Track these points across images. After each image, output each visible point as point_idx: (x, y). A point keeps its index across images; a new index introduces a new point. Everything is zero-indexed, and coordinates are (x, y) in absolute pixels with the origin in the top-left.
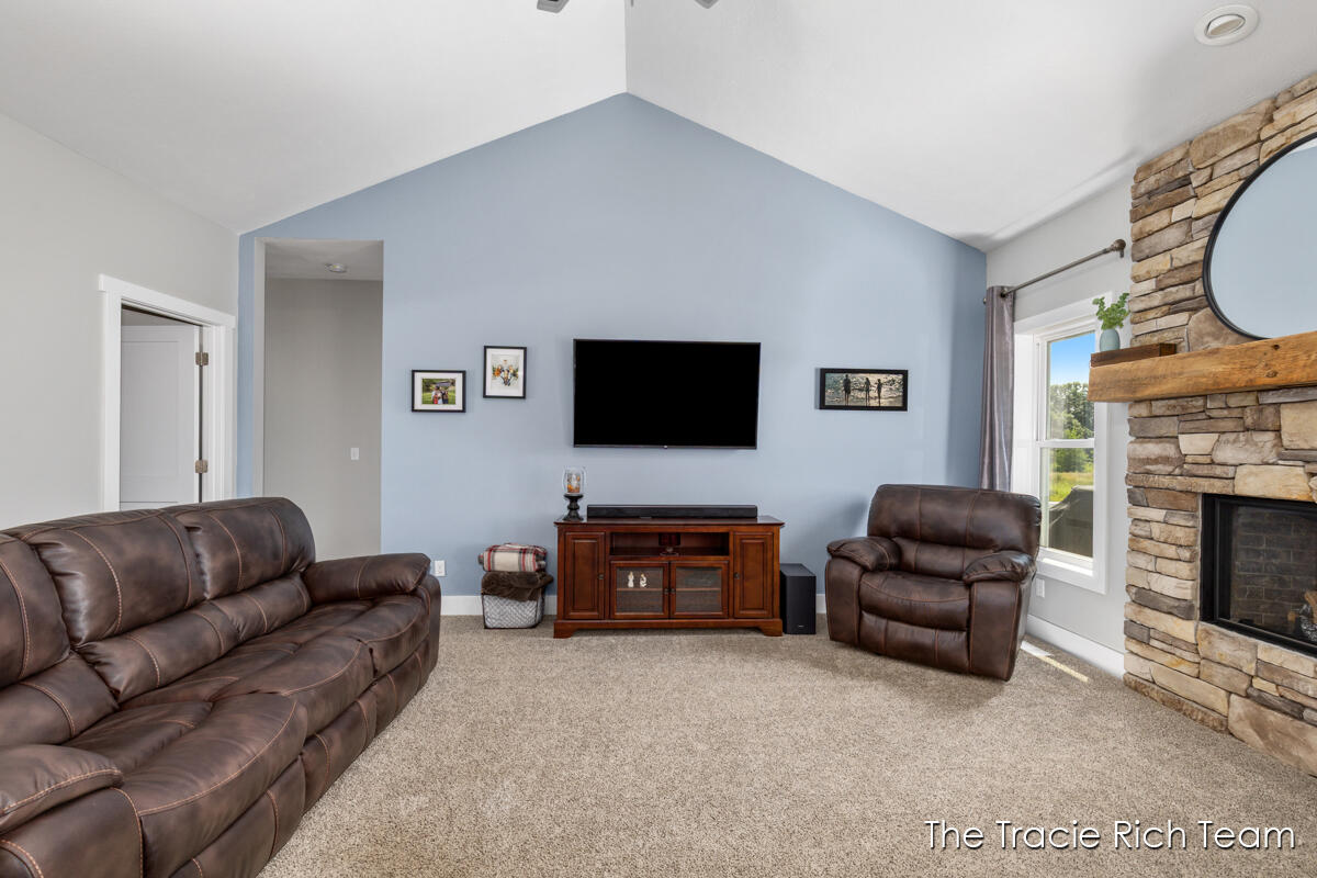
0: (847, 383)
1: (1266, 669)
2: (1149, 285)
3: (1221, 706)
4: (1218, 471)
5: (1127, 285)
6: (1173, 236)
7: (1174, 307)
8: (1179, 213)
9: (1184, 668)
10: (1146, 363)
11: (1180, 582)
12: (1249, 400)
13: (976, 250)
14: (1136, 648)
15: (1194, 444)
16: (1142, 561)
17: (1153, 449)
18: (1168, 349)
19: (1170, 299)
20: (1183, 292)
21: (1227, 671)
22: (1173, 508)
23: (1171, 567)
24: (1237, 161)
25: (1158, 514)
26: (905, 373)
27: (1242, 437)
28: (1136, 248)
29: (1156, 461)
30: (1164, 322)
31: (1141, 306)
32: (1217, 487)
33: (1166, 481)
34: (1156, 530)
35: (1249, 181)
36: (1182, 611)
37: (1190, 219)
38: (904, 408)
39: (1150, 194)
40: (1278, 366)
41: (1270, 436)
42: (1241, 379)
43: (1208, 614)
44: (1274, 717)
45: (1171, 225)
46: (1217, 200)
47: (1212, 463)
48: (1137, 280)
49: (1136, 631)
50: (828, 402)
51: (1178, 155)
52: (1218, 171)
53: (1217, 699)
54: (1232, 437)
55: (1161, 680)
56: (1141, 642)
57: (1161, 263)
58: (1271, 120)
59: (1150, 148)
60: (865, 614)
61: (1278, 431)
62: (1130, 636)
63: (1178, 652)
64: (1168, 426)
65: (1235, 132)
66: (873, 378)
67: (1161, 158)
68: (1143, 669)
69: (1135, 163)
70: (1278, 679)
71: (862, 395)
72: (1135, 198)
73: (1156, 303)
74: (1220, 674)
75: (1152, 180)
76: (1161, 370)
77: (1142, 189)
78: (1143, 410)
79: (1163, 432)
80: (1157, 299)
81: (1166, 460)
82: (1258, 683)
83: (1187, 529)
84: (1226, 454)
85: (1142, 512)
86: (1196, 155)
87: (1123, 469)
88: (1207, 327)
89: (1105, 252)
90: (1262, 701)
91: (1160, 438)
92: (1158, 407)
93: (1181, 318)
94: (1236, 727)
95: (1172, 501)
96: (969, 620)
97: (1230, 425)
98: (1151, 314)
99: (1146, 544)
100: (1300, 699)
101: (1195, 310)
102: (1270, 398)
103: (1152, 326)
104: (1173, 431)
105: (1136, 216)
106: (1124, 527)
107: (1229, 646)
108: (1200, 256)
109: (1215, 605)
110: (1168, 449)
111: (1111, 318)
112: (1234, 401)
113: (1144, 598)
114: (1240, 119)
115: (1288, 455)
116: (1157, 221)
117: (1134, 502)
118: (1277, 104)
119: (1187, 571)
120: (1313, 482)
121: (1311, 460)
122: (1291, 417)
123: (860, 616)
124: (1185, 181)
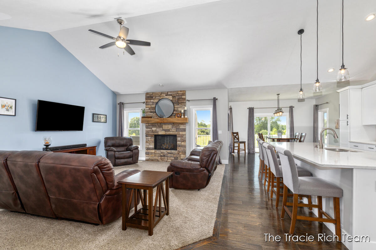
0: (97, 116)
1: (162, 153)
2: (148, 109)
3: (157, 159)
4: (157, 132)
5: (145, 108)
6: (151, 103)
7: (151, 112)
8: (152, 101)
9: (153, 156)
10: (150, 119)
11: (152, 146)
12: (160, 124)
14: (147, 155)
15: (154, 129)
16: (148, 144)
17: (149, 130)
18: (151, 117)
20: (152, 110)
23: (151, 144)
24: (158, 97)
25: (150, 138)
26: (106, 115)
28: (147, 103)
30: (150, 114)
31: (147, 111)
32: (157, 134)
33: (151, 133)
34: (150, 140)
35: (160, 100)
36: (152, 149)
37: (153, 102)
38: (106, 122)
39: (148, 97)
40: (164, 121)
41: (162, 128)
42: (161, 122)
44: (163, 157)
46: (156, 101)
48: (146, 107)
49: (147, 153)
50: (94, 121)
51: (152, 94)
52: (156, 98)
53: (157, 158)
55: (150, 158)
56: (147, 154)
57: (150, 106)
58: (161, 95)
59: (149, 91)
60: (116, 160)
61: (162, 127)
62: (146, 154)
63: (152, 154)
64: (151, 127)
65: (158, 94)
66: (102, 116)
67: (149, 93)
68: (148, 158)
69: (146, 92)
71: (100, 119)
72: (146, 97)
74: (157, 155)
75: (148, 95)
76: (152, 120)
77: (147, 96)
78: (147, 125)
79: (150, 127)
80: (149, 111)
81: (151, 131)
82: (161, 154)
83: (153, 139)
84: (158, 130)
85: (147, 138)
86: (154, 95)
87: (145, 132)
88: (155, 115)
89: (142, 103)
90: (161, 156)
91: (149, 128)
92: (150, 124)
93: (152, 114)
94: (159, 160)
95: (151, 136)
96: (133, 156)
97: (158, 127)
99: (148, 142)
100: (164, 155)
101: (153, 113)
102: (162, 124)
103: (148, 114)
105: (146, 99)
106: (145, 140)
107: (158, 152)
108: (155, 107)
109: (155, 148)
110: (151, 130)
111: (144, 112)
112: (158, 124)
113: (148, 149)
115: (163, 130)
116: (149, 101)
117: (146, 136)
118: (162, 93)
119: (153, 144)
120: (166, 132)
121: (165, 130)
122: (163, 126)
123: (115, 160)
124: (152, 97)
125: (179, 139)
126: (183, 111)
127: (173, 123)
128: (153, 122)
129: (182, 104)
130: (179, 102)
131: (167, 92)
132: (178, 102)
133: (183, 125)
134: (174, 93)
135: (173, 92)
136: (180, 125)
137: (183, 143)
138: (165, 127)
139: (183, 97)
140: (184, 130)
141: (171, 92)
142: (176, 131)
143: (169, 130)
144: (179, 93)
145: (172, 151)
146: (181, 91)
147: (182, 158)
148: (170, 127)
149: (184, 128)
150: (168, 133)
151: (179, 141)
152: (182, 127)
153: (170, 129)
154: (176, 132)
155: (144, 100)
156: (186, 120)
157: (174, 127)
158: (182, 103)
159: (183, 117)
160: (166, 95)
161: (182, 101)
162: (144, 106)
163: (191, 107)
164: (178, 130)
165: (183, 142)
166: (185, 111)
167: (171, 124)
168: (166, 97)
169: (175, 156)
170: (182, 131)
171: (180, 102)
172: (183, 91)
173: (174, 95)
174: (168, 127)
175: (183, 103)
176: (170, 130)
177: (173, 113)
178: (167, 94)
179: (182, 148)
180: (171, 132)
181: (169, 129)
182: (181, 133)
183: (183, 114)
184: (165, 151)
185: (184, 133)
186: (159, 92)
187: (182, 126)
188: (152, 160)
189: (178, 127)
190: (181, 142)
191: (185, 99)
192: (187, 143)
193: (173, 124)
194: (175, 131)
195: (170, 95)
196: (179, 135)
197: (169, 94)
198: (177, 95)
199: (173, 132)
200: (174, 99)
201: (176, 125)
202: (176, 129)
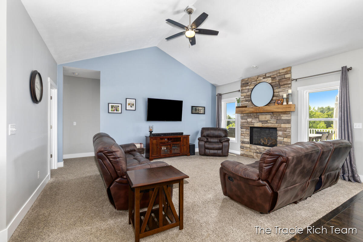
0: (196, 109)
1: (258, 148)
2: (243, 97)
3: (253, 155)
4: (252, 123)
5: (240, 97)
6: (246, 91)
7: (246, 101)
8: (247, 87)
9: (249, 151)
10: (244, 108)
11: (247, 139)
12: (256, 114)
13: (215, 86)
14: (242, 150)
15: (249, 120)
16: (243, 137)
17: (244, 121)
18: (246, 107)
19: (246, 99)
20: (248, 99)
21: (253, 150)
22: (247, 129)
23: (247, 137)
24: (254, 82)
25: (245, 130)
26: (205, 107)
27: (255, 119)
28: (241, 91)
29: (244, 122)
30: (245, 103)
31: (242, 100)
32: (252, 126)
33: (246, 125)
34: (244, 132)
35: (256, 85)
36: (247, 143)
37: (249, 89)
38: (204, 114)
39: (243, 84)
40: (260, 110)
41: (258, 119)
42: (255, 111)
43: (251, 143)
45: (246, 89)
46: (252, 87)
47: (251, 122)
48: (242, 96)
49: (242, 147)
50: (193, 112)
51: (247, 79)
52: (252, 83)
53: (252, 154)
54: (254, 119)
55: (245, 153)
56: (242, 149)
57: (245, 94)
58: (258, 78)
59: (244, 78)
62: (241, 148)
63: (247, 149)
64: (246, 117)
65: (254, 79)
66: (200, 108)
67: (245, 79)
68: (243, 152)
69: (241, 79)
70: (259, 150)
71: (198, 111)
72: (241, 84)
73: (244, 100)
74: (252, 151)
75: (244, 82)
76: (246, 110)
77: (242, 83)
78: (242, 115)
80: (244, 99)
81: (246, 122)
82: (257, 151)
83: (248, 132)
84: (253, 121)
85: (242, 130)
86: (249, 80)
87: (240, 124)
88: (251, 104)
89: (237, 91)
90: (257, 153)
91: (245, 119)
92: (245, 115)
93: (247, 102)
94: (254, 157)
96: (222, 148)
97: (253, 117)
98: (244, 101)
99: (243, 134)
100: (261, 151)
101: (249, 101)
102: (258, 114)
103: (244, 103)
104: (247, 118)
105: (241, 87)
106: (240, 132)
107: (254, 147)
108: (250, 94)
109: (251, 142)
110: (246, 121)
111: (238, 101)
112: (254, 114)
113: (243, 142)
114: (254, 77)
115: (260, 121)
116: (244, 88)
117: (241, 128)
118: (258, 77)
119: (249, 137)
120: (263, 124)
121: (262, 122)
122: (260, 117)
123: (205, 150)
124: (248, 83)
125: (280, 133)
126: (285, 96)
128: (247, 112)
129: (286, 86)
130: (281, 84)
131: (264, 74)
132: (279, 84)
133: (286, 115)
134: (273, 74)
135: (273, 72)
136: (281, 115)
137: (285, 140)
138: (262, 117)
139: (287, 76)
140: (289, 122)
141: (270, 73)
143: (266, 122)
144: (281, 72)
146: (283, 69)
148: (268, 117)
149: (287, 118)
150: (265, 125)
151: (280, 136)
152: (284, 117)
153: (268, 120)
154: (276, 124)
155: (240, 88)
156: (289, 107)
157: (273, 117)
158: (284, 85)
159: (285, 103)
160: (264, 78)
161: (286, 82)
162: (239, 96)
163: (299, 89)
164: (279, 121)
165: (286, 137)
166: (288, 95)
167: (270, 113)
168: (264, 80)
170: (284, 123)
171: (283, 84)
172: (288, 68)
173: (273, 76)
174: (266, 118)
175: (287, 84)
176: (269, 122)
177: (272, 100)
178: (265, 76)
180: (270, 124)
181: (266, 120)
182: (283, 125)
183: (285, 100)
184: (261, 147)
185: (287, 126)
186: (255, 76)
187: (284, 115)
188: (247, 156)
189: (279, 118)
190: (284, 137)
191: (289, 78)
192: (292, 140)
193: (272, 114)
194: (275, 122)
195: (269, 77)
196: (280, 128)
197: (267, 75)
198: (278, 75)
199: (272, 123)
200: (274, 81)
201: (276, 114)
202: (276, 120)
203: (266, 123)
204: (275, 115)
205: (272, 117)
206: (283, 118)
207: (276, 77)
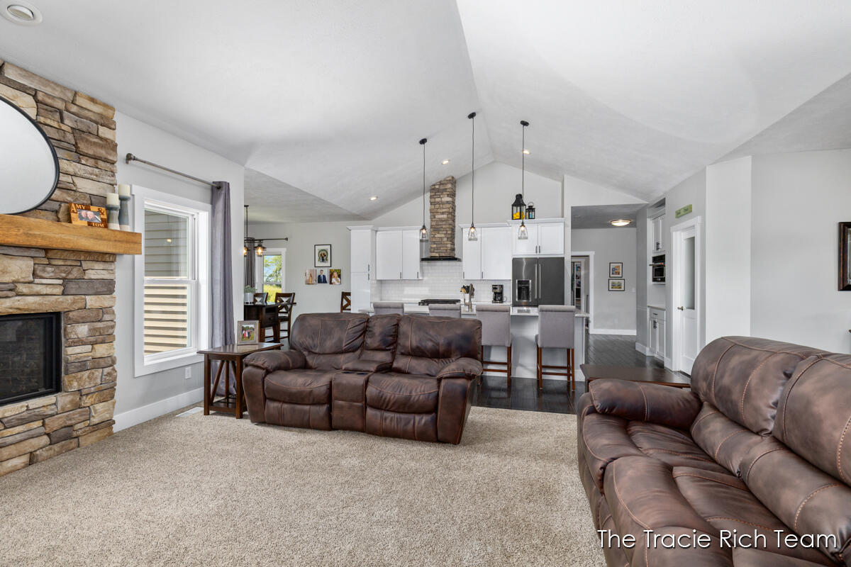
125: (78, 331)
126: (114, 200)
127: (47, 250)
129: (101, 164)
130: (83, 147)
132: (76, 145)
133: (101, 265)
134: (45, 89)
135: (47, 81)
136: (85, 265)
137: (101, 350)
139: (107, 133)
140: (108, 287)
141: (27, 72)
142: (63, 294)
144: (81, 102)
145: (34, 403)
146: (93, 100)
147: (95, 420)
148: (17, 267)
149: (106, 275)
151: (81, 342)
152: (96, 272)
153: (14, 282)
154: (61, 298)
157: (49, 269)
158: (96, 158)
159: (115, 226)
161: (102, 152)
164: (74, 285)
165: (103, 342)
166: (122, 199)
167: (33, 253)
169: (54, 424)
170: (95, 294)
171: (91, 152)
172: (106, 106)
173: (46, 100)
175: (106, 161)
176: (22, 288)
177: (49, 198)
179: (98, 373)
180: (30, 299)
181: (7, 279)
182: (92, 301)
183: (114, 212)
185: (103, 301)
187: (97, 266)
189: (75, 273)
190: (93, 344)
191: (112, 146)
192: (118, 348)
193: (42, 254)
194: (59, 290)
195: (22, 88)
196: (83, 313)
197: (10, 75)
198: (73, 108)
199: (40, 296)
200: (55, 125)
201: (65, 260)
202: (60, 282)
203: (10, 293)
204: (60, 263)
205: (44, 271)
206: (91, 274)
207: (65, 113)
